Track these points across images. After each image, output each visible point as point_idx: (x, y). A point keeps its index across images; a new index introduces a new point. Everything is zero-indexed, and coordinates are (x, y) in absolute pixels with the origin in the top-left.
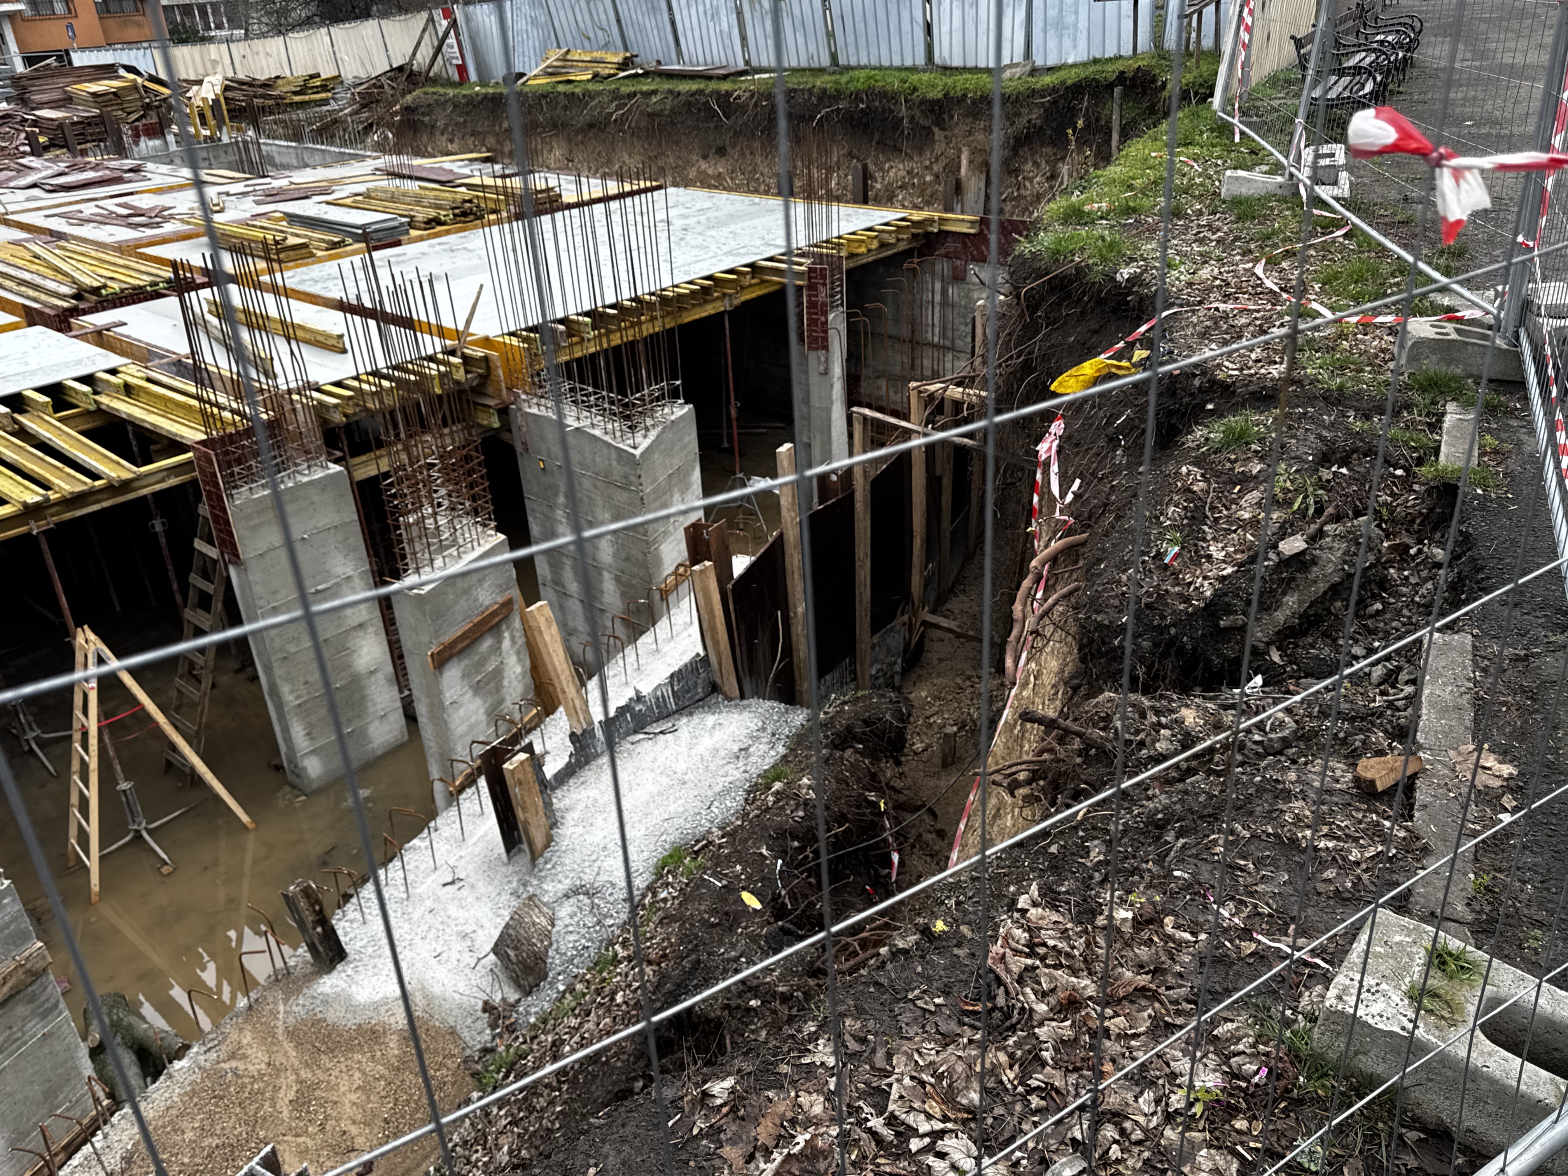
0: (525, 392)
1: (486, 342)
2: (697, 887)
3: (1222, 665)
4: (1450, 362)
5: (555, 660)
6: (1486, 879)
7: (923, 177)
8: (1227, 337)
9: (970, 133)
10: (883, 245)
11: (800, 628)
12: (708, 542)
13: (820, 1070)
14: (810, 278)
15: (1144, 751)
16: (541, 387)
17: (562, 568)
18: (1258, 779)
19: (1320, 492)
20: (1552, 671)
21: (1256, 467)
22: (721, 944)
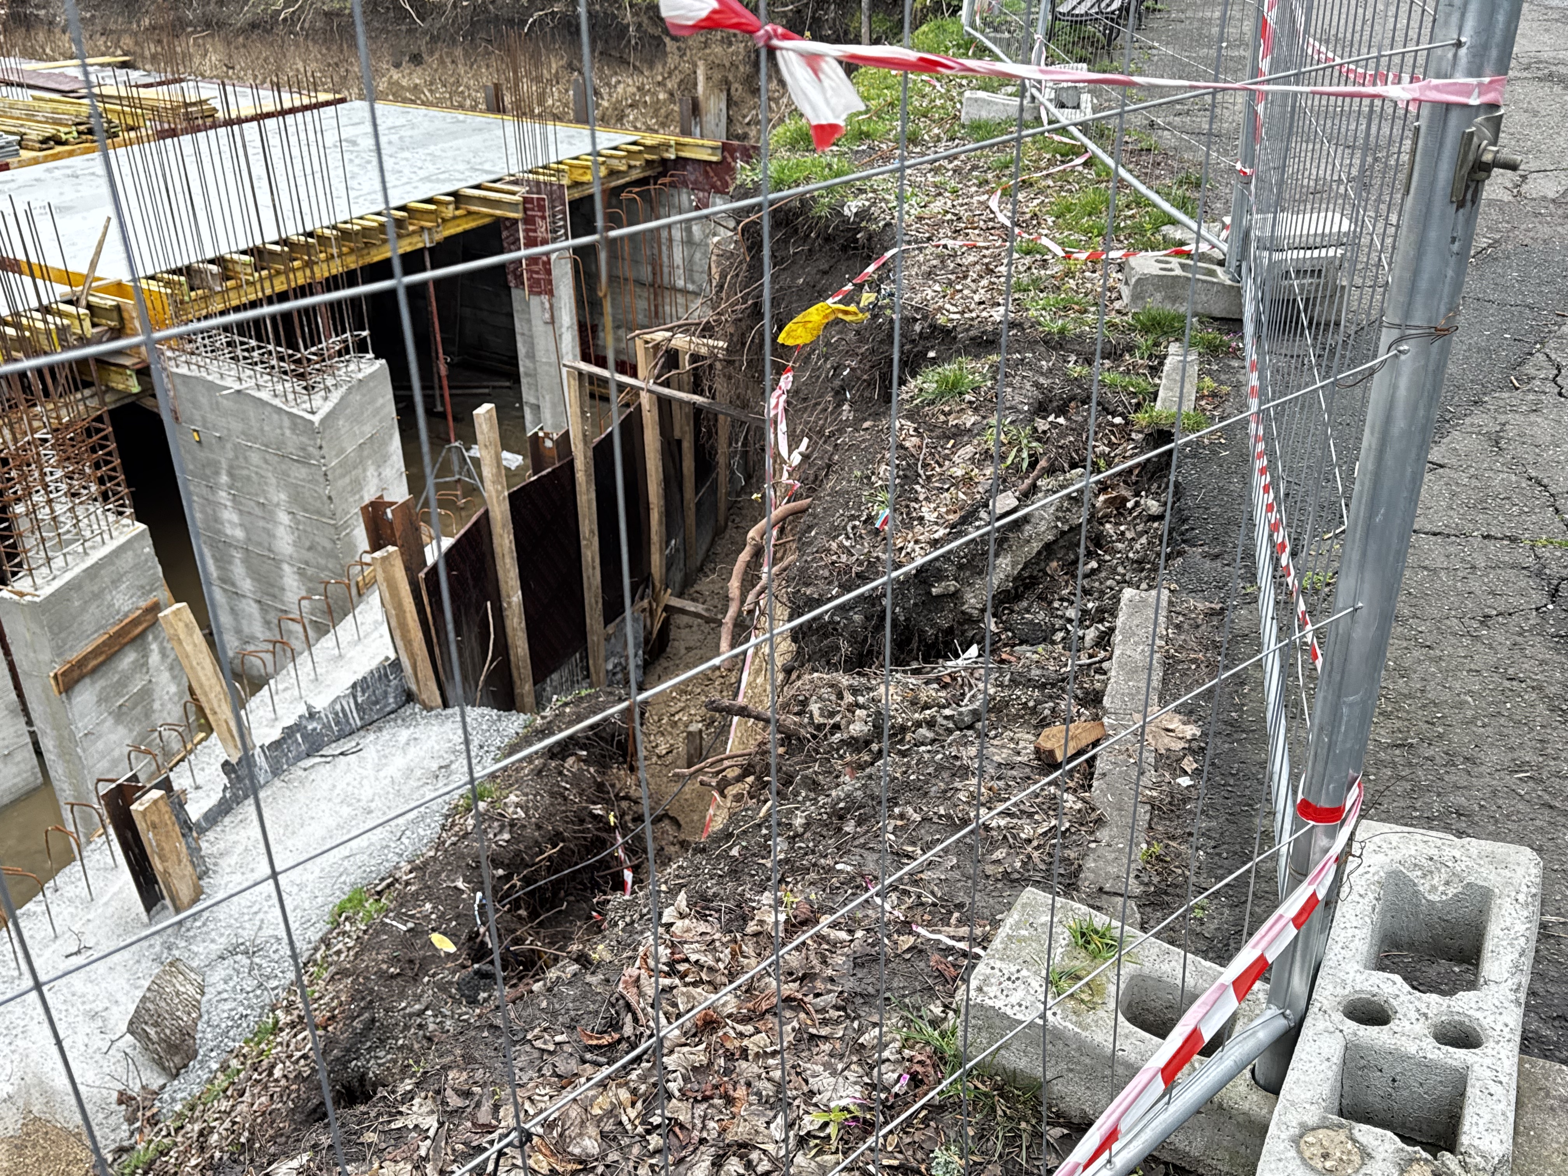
0: (170, 348)
1: (118, 288)
2: (377, 933)
3: (936, 636)
4: (1174, 300)
5: (201, 674)
6: (1157, 849)
7: (655, 94)
8: (953, 277)
9: (706, 45)
10: (613, 173)
11: (516, 620)
12: (391, 523)
13: (414, 1134)
14: (525, 210)
15: (838, 735)
16: (190, 342)
17: (230, 563)
18: (940, 756)
19: (1034, 444)
20: (1245, 624)
21: (970, 419)
22: (402, 995)
